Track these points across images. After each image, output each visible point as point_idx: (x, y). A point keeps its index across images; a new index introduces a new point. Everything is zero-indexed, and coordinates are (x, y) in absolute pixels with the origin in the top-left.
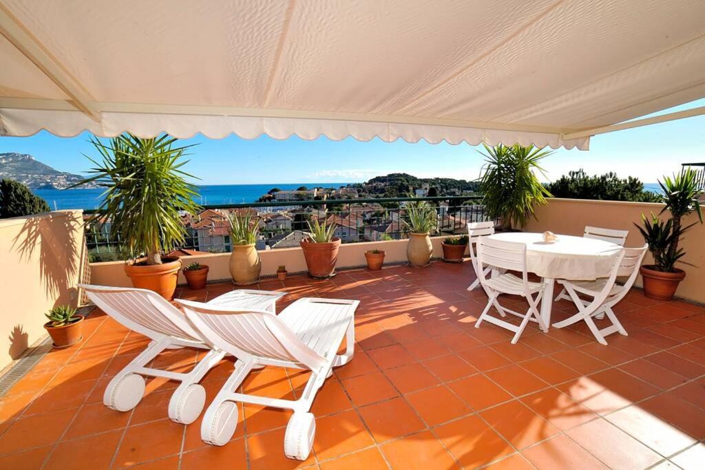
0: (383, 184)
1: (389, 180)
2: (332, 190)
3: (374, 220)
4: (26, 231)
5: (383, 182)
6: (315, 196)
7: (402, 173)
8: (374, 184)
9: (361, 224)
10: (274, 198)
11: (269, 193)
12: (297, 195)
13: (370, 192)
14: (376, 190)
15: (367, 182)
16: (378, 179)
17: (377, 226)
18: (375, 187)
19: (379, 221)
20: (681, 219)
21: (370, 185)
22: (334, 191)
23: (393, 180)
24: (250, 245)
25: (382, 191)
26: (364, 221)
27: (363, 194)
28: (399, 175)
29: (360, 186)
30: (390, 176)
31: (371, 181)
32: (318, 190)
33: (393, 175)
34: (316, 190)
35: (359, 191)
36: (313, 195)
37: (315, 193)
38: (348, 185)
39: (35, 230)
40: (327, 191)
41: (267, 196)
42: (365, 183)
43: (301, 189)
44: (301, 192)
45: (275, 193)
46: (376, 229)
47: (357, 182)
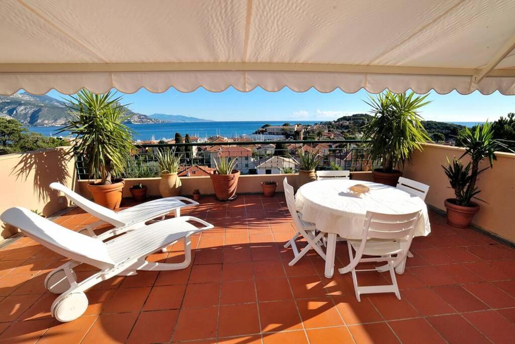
0: (348, 122)
1: (353, 119)
2: (308, 126)
3: (337, 150)
4: (23, 164)
5: (348, 121)
6: (296, 130)
7: (364, 113)
8: (341, 122)
9: (327, 153)
10: (266, 131)
11: (263, 127)
12: (283, 129)
13: (337, 128)
14: (342, 127)
15: (336, 120)
16: (345, 118)
17: (339, 154)
18: (342, 124)
19: (340, 151)
20: (479, 163)
21: (338, 123)
22: (309, 127)
23: (356, 119)
24: (171, 174)
25: (347, 127)
26: (330, 150)
27: (332, 129)
28: (362, 115)
29: (330, 123)
30: (354, 116)
31: (339, 120)
32: (298, 126)
33: (357, 115)
34: (296, 126)
35: (329, 127)
36: (294, 129)
37: (295, 128)
38: (321, 122)
39: (30, 162)
40: (305, 127)
41: (261, 129)
42: (334, 121)
43: (285, 125)
44: (285, 127)
45: (267, 128)
46: (338, 157)
47: (328, 120)
